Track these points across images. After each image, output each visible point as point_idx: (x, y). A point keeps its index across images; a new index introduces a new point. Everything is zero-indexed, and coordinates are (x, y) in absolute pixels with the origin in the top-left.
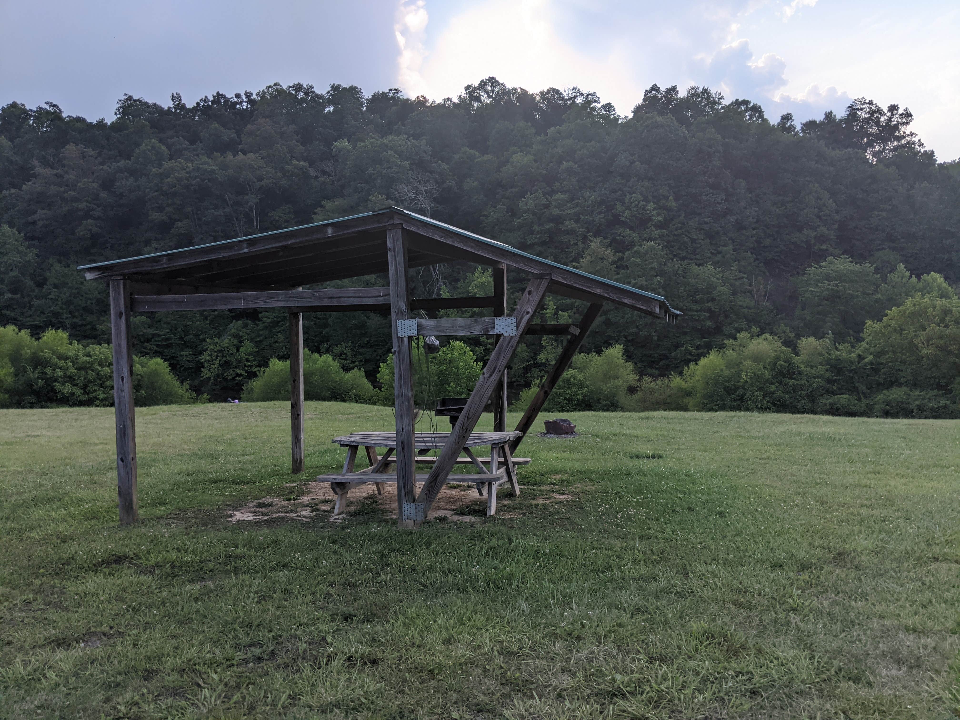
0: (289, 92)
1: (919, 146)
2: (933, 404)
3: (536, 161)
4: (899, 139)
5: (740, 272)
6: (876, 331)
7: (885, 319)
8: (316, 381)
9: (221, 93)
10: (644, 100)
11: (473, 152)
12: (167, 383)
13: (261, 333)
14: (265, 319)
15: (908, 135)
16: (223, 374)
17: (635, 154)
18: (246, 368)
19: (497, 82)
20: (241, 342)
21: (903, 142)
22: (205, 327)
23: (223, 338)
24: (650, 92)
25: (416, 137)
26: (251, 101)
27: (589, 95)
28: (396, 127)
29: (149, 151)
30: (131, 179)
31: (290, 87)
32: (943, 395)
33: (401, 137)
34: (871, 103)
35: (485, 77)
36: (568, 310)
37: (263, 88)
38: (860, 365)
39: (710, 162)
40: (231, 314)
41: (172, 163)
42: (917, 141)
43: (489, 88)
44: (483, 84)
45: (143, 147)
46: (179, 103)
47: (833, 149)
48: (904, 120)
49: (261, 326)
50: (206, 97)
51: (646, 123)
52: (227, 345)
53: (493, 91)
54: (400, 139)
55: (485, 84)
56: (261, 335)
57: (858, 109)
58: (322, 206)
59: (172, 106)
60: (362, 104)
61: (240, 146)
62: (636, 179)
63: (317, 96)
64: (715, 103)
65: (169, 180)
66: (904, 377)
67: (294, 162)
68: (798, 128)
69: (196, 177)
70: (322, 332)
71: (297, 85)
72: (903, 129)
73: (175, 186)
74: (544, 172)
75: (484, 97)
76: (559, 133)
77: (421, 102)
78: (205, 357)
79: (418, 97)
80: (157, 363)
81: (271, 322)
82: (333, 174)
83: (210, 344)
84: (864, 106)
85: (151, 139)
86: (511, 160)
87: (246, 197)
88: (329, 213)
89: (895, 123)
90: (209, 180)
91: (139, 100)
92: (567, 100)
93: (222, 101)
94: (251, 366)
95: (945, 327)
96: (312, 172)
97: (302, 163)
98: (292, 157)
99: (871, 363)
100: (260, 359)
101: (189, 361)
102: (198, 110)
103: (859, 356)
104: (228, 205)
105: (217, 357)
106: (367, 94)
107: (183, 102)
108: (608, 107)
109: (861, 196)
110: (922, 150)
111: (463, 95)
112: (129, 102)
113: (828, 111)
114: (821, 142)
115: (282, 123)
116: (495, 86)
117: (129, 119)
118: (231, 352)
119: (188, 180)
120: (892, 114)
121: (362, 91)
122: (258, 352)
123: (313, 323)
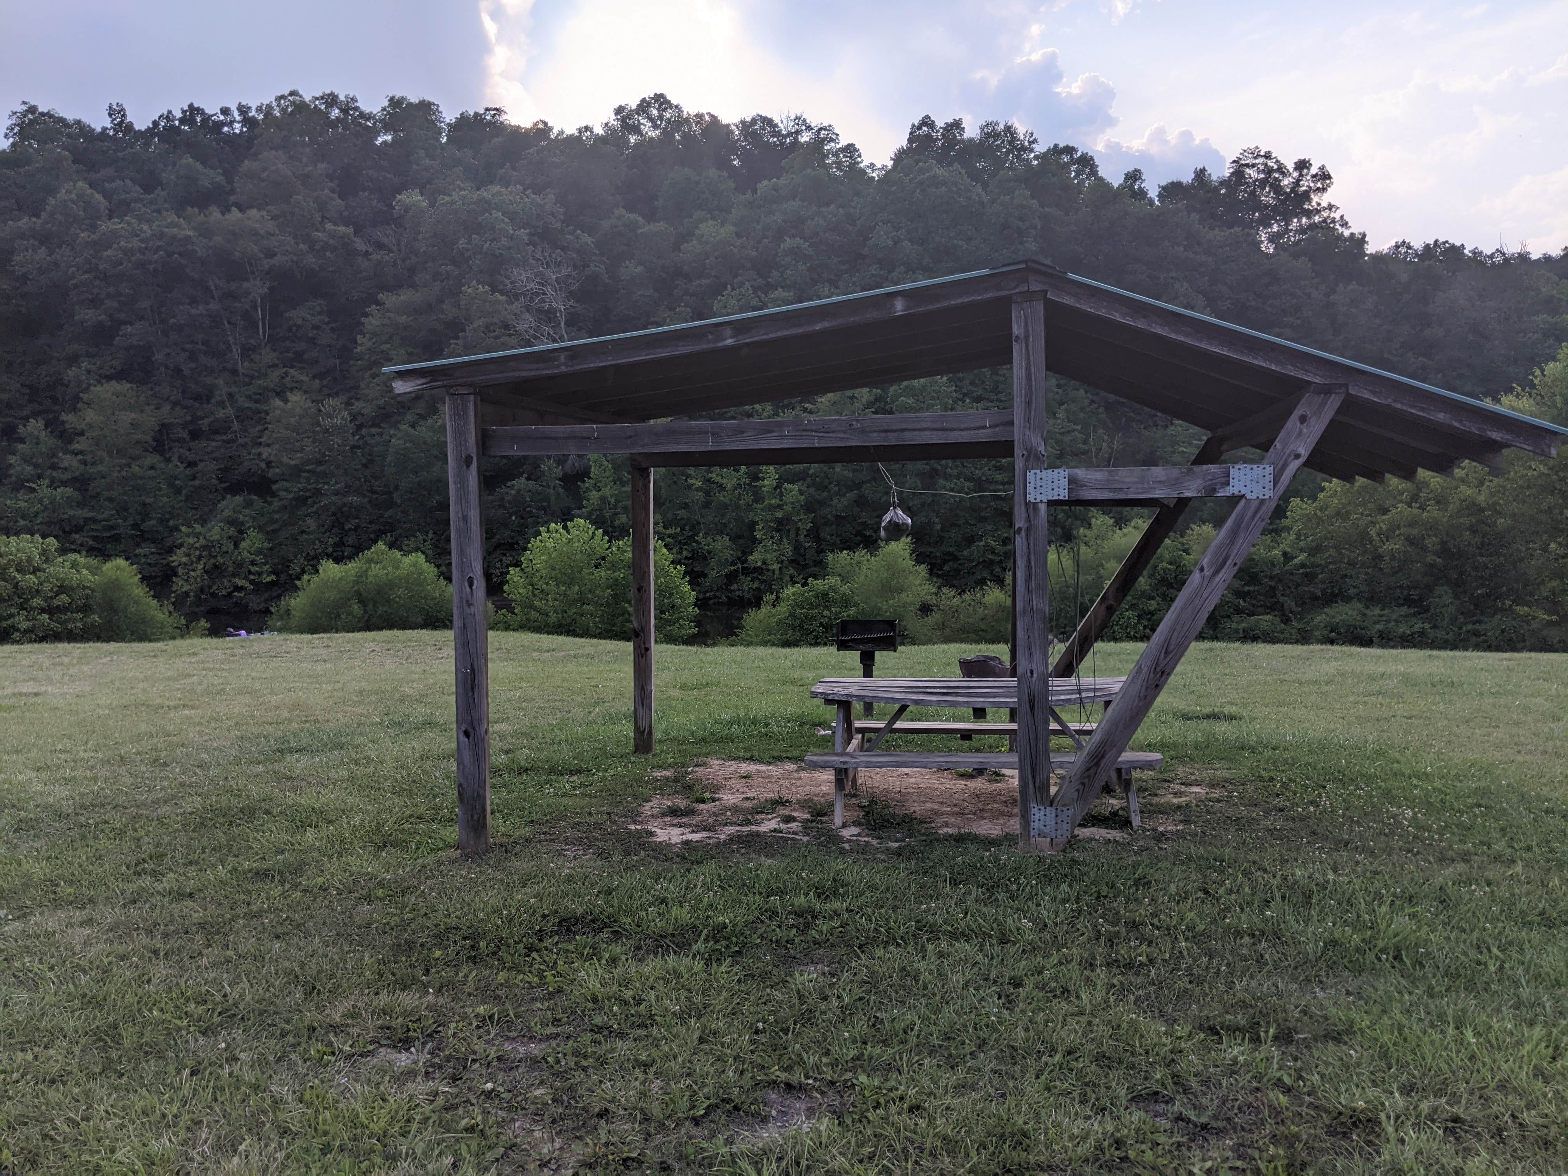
0: (316, 106)
1: (1342, 226)
2: (1403, 629)
3: (738, 235)
4: (1309, 214)
5: (1069, 421)
6: (1307, 515)
7: (1321, 495)
8: (399, 597)
9: (196, 106)
10: (910, 141)
11: (632, 216)
12: (137, 602)
13: (277, 516)
14: (282, 494)
15: (1325, 209)
16: (210, 587)
17: (900, 229)
18: (252, 577)
19: (668, 102)
20: (241, 532)
21: (1317, 219)
22: (177, 506)
23: (209, 525)
24: (919, 128)
25: (538, 190)
26: (248, 121)
27: (821, 129)
28: (501, 172)
29: (73, 202)
30: (43, 251)
31: (317, 99)
32: (1414, 615)
33: (512, 188)
34: (1268, 156)
35: (649, 93)
36: (798, 481)
37: (268, 98)
38: (1287, 568)
39: (1021, 243)
40: (223, 485)
41: (114, 224)
42: (1338, 218)
43: (655, 112)
44: (644, 106)
45: (62, 195)
46: (122, 122)
47: (1212, 228)
48: (1319, 185)
49: (276, 504)
50: (170, 112)
51: (919, 178)
52: (216, 537)
53: (661, 117)
54: (511, 192)
55: (649, 105)
56: (277, 521)
57: (1247, 165)
58: (378, 303)
59: (109, 126)
60: (439, 132)
61: (232, 198)
62: (902, 269)
63: (362, 115)
64: (1023, 149)
65: (109, 252)
66: (1355, 587)
67: (329, 226)
68: (1153, 193)
69: (159, 248)
70: (382, 516)
71: (329, 95)
72: (1315, 199)
73: (121, 264)
74: (754, 253)
75: (646, 126)
76: (776, 190)
77: (542, 131)
78: (178, 558)
79: (535, 124)
80: (118, 568)
81: (291, 499)
82: (395, 248)
83: (188, 535)
84: (1257, 161)
85: (75, 182)
86: (697, 232)
87: (245, 285)
88: (391, 315)
89: (1304, 188)
90: (180, 254)
91: (49, 115)
92: (785, 137)
93: (198, 119)
94: (260, 574)
95: (1419, 508)
96: (360, 245)
97: (342, 229)
98: (323, 217)
99: (1303, 565)
100: (276, 561)
101: (149, 564)
102: (156, 134)
103: (1285, 554)
104: (213, 298)
105: (200, 558)
106: (449, 115)
107: (129, 119)
108: (850, 149)
109: (1253, 303)
110: (1347, 233)
111: (612, 122)
112: (30, 116)
113: (1199, 167)
114: (1193, 215)
115: (304, 160)
116: (665, 110)
117: (30, 145)
118: (224, 549)
119: (144, 254)
120: (1301, 175)
121: (440, 109)
122: (271, 549)
123: (366, 500)
